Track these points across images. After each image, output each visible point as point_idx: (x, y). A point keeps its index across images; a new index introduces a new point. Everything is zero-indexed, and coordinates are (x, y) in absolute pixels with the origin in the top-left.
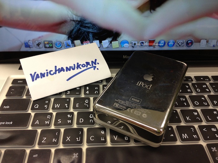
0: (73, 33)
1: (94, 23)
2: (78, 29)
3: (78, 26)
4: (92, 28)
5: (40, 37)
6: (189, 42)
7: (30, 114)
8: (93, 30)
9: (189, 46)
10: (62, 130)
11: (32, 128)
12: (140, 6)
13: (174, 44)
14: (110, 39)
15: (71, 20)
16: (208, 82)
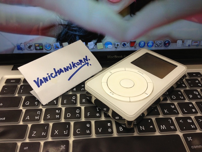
0: (61, 36)
2: (66, 32)
4: (79, 32)
5: (31, 40)
6: (166, 42)
7: (21, 110)
9: (167, 46)
10: (51, 124)
11: (23, 123)
13: (153, 45)
14: (95, 41)
15: (59, 24)
16: (185, 78)
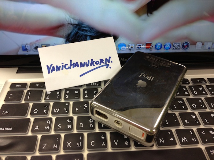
1: (92, 26)
3: (76, 29)
6: (185, 44)
8: (91, 33)
12: (137, 9)
13: (170, 47)
15: (69, 24)
16: (204, 85)
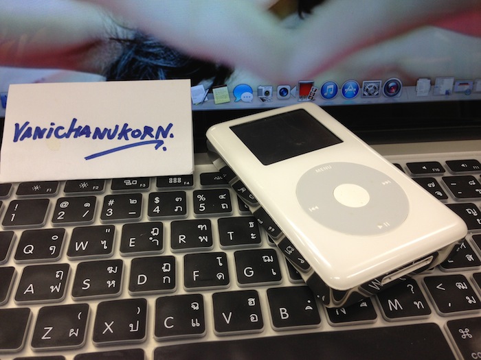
4: (164, 58)
5: (37, 82)
9: (391, 94)
13: (357, 92)
